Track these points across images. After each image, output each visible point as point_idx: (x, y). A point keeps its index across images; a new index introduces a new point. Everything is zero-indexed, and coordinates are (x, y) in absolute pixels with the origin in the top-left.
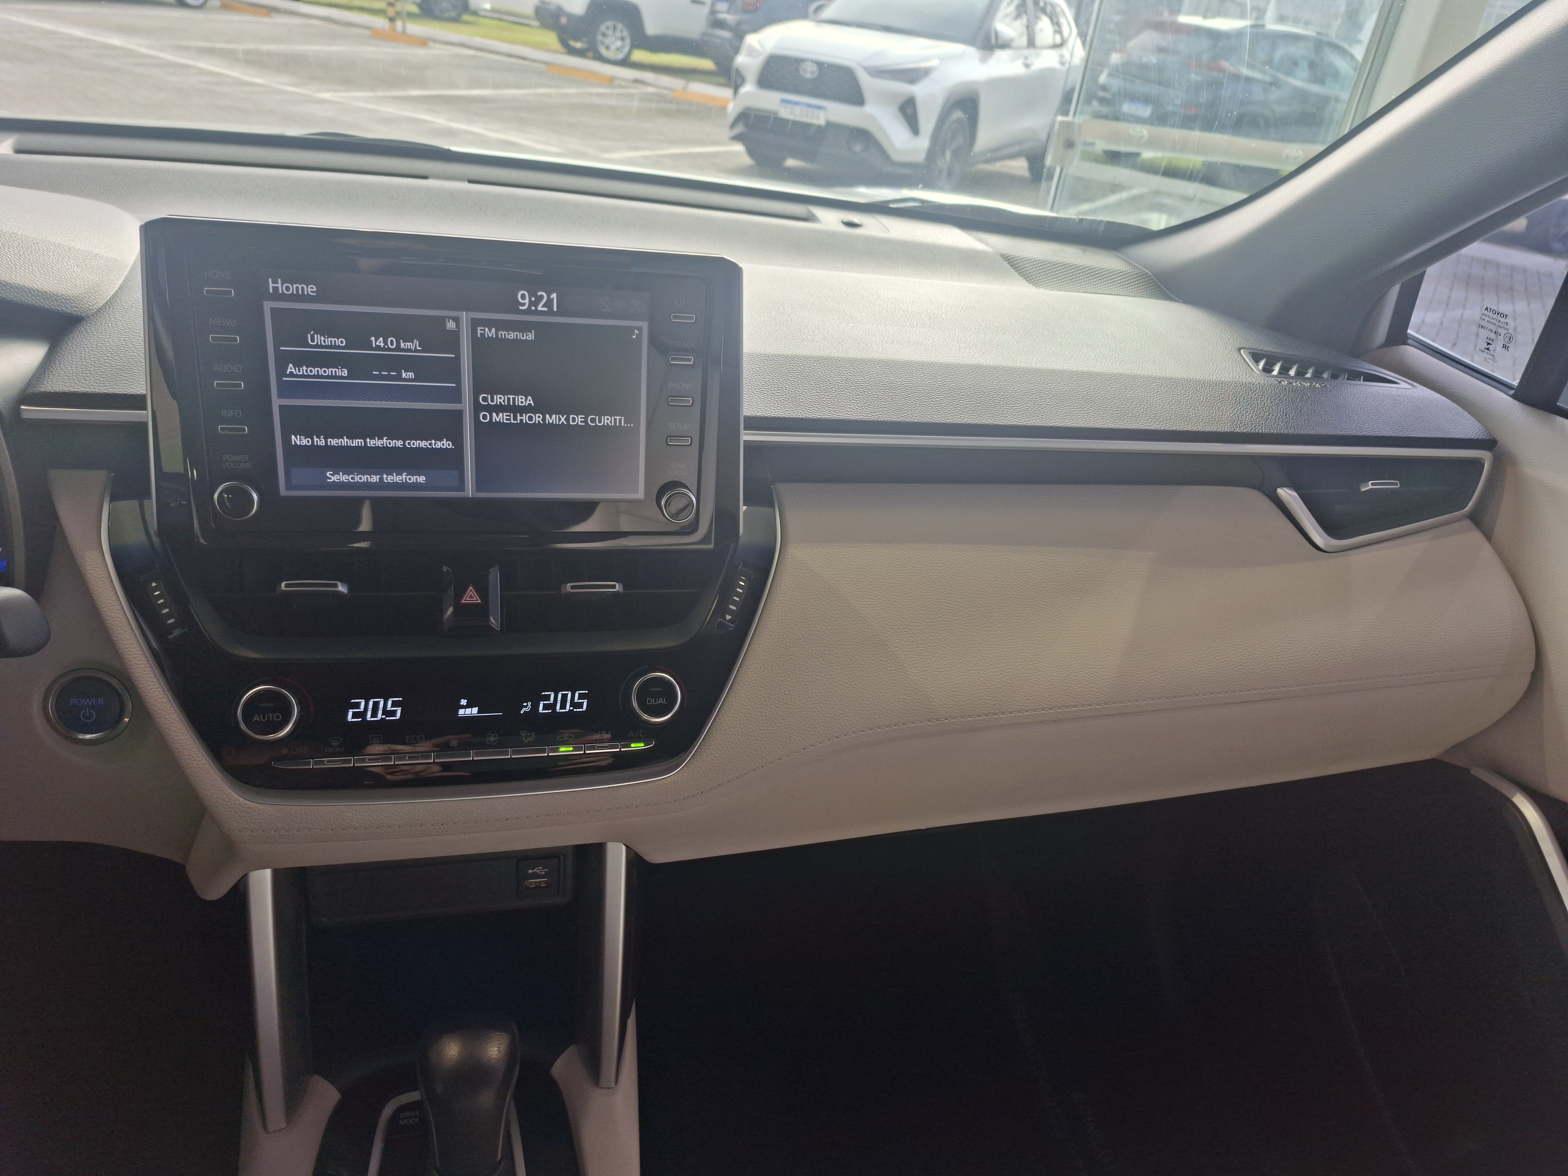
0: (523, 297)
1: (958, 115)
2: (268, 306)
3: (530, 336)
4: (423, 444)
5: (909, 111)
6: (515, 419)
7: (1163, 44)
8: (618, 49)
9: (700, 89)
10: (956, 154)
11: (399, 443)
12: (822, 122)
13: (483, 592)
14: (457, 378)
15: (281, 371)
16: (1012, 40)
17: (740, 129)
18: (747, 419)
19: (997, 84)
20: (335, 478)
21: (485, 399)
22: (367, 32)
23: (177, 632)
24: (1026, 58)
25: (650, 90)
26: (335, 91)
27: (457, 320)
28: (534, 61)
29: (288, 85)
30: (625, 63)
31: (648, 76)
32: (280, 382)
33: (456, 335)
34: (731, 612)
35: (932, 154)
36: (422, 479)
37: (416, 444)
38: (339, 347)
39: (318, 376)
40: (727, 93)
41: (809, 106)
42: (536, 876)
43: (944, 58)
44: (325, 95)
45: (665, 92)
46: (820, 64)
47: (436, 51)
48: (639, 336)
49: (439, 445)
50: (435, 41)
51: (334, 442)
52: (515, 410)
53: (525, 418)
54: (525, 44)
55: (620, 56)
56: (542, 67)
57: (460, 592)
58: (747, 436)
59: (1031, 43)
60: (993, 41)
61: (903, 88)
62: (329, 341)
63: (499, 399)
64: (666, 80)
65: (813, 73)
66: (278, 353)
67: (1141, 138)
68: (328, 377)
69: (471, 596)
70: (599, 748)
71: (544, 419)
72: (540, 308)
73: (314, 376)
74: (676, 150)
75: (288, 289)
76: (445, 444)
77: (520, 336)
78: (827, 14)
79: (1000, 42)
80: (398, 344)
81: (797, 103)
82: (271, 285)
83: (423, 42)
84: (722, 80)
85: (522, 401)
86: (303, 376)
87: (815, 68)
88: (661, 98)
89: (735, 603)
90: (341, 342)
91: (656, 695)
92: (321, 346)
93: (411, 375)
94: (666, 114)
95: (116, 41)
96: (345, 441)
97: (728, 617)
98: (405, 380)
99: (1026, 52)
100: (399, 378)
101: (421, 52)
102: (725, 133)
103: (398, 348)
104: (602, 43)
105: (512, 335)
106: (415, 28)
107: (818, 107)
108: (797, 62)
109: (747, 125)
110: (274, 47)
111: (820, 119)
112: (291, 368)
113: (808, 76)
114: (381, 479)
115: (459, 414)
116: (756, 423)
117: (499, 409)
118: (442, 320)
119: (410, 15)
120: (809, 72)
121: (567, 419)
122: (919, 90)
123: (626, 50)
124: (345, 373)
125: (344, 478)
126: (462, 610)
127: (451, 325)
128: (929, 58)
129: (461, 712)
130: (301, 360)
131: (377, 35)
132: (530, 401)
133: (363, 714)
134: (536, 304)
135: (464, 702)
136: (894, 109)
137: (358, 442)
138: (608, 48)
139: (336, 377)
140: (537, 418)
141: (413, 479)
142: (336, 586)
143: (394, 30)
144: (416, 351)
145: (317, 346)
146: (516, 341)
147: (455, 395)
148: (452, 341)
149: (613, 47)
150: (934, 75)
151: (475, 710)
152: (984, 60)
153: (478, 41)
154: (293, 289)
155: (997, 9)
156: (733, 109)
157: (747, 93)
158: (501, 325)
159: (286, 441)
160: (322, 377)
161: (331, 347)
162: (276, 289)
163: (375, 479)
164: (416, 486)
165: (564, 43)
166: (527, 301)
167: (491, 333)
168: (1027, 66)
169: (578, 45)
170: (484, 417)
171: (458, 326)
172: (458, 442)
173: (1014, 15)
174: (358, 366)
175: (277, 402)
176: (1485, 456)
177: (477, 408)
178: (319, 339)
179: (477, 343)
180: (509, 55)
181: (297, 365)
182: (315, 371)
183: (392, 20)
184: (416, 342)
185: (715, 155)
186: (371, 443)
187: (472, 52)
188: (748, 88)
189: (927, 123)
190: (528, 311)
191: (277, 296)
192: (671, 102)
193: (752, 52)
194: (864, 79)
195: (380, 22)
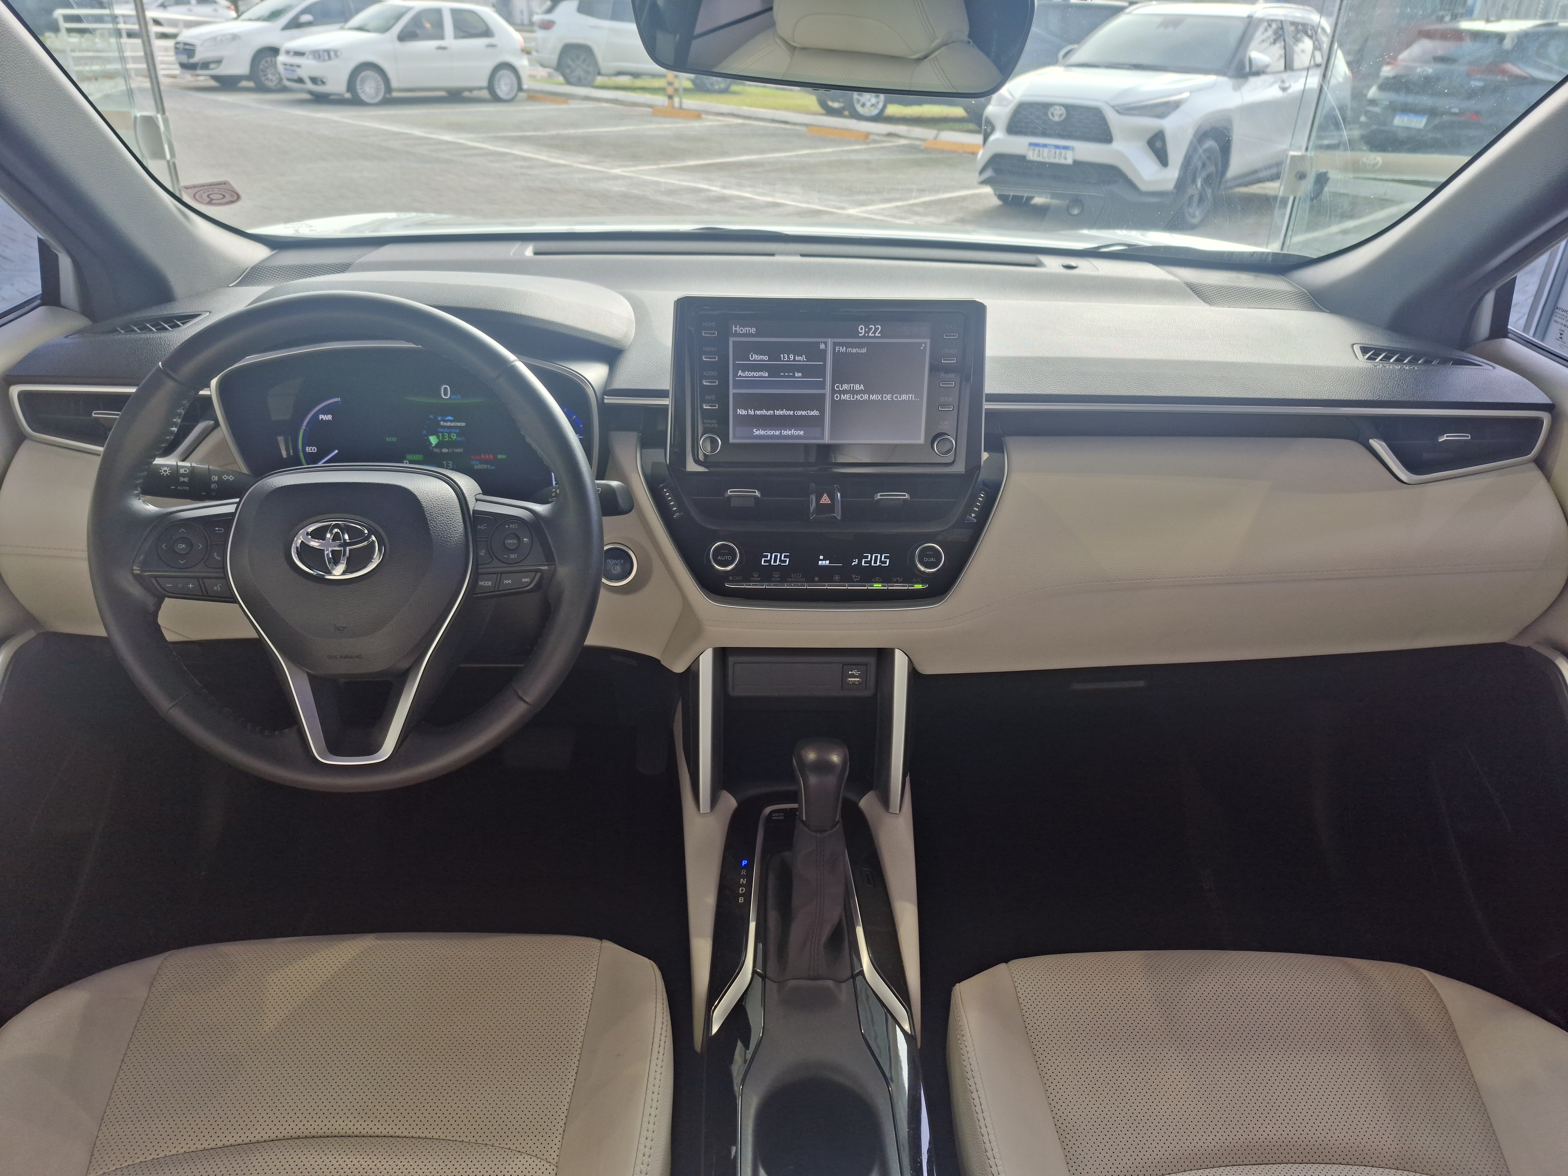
0: (862, 329)
1: (1210, 143)
2: (731, 340)
3: (864, 351)
4: (804, 413)
5: (1158, 144)
6: (853, 398)
7: (1440, 53)
8: (873, 105)
9: (951, 137)
10: (1207, 180)
11: (791, 413)
12: (1069, 161)
13: (832, 497)
14: (823, 375)
15: (735, 374)
16: (1267, 66)
17: (989, 173)
18: (987, 395)
19: (1251, 110)
20: (757, 433)
21: (838, 387)
22: (650, 110)
23: (677, 514)
24: (1283, 81)
25: (903, 142)
26: (626, 166)
27: (826, 343)
28: (795, 124)
29: (587, 164)
30: (880, 118)
31: (901, 129)
32: (734, 380)
33: (824, 351)
34: (975, 512)
35: (1181, 184)
36: (802, 433)
37: (800, 413)
38: (765, 361)
39: (753, 377)
40: (978, 139)
41: (1057, 147)
42: (853, 676)
43: (1193, 91)
44: (618, 171)
45: (918, 143)
46: (1067, 107)
47: (709, 122)
48: (925, 348)
49: (812, 413)
50: (708, 113)
51: (758, 413)
52: (853, 392)
53: (859, 397)
54: (787, 109)
55: (875, 112)
56: (803, 129)
57: (819, 498)
58: (987, 406)
59: (1288, 66)
60: (1247, 69)
61: (1152, 123)
62: (760, 357)
63: (845, 387)
64: (918, 131)
65: (1061, 115)
66: (734, 364)
67: (1375, 165)
68: (758, 377)
69: (825, 500)
70: (897, 586)
71: (869, 398)
72: (870, 335)
73: (751, 377)
74: (927, 198)
75: (742, 330)
76: (815, 413)
77: (858, 351)
78: (1075, 58)
79: (1254, 69)
80: (794, 358)
81: (1045, 146)
82: (734, 329)
83: (697, 115)
84: (972, 126)
85: (857, 387)
86: (746, 377)
87: (1063, 111)
88: (913, 149)
89: (977, 507)
90: (766, 358)
91: (929, 556)
92: (756, 361)
93: (800, 374)
94: (918, 163)
95: (447, 137)
96: (764, 412)
97: (973, 515)
98: (797, 377)
99: (1285, 76)
100: (794, 376)
101: (696, 125)
102: (975, 177)
103: (794, 360)
104: (858, 101)
105: (854, 351)
106: (691, 103)
107: (1066, 148)
108: (1046, 106)
109: (995, 170)
110: (572, 131)
111: (1068, 159)
112: (740, 373)
113: (1056, 119)
114: (781, 433)
115: (824, 395)
116: (992, 398)
117: (845, 392)
118: (818, 344)
119: (686, 90)
120: (1057, 115)
121: (882, 397)
122: (1169, 124)
123: (880, 105)
124: (767, 375)
125: (762, 432)
126: (821, 508)
127: (822, 346)
128: (1180, 92)
129: (820, 562)
130: (745, 368)
131: (658, 112)
132: (862, 387)
133: (769, 561)
134: (868, 332)
135: (821, 557)
136: (1143, 144)
137: (770, 412)
138: (863, 105)
139: (762, 377)
140: (866, 397)
141: (797, 433)
142: (755, 492)
143: (673, 107)
144: (804, 361)
145: (754, 361)
146: (856, 353)
147: (822, 385)
148: (822, 355)
149: (868, 104)
150: (1182, 108)
151: (828, 562)
152: (1237, 88)
153: (745, 110)
154: (744, 330)
155: (1251, 38)
156: (983, 156)
157: (996, 140)
158: (848, 345)
159: (735, 411)
160: (755, 377)
161: (761, 361)
162: (736, 331)
163: (778, 433)
164: (799, 437)
165: (823, 104)
166: (863, 331)
167: (842, 350)
168: (1284, 89)
169: (836, 105)
170: (837, 397)
171: (826, 347)
172: (822, 411)
173: (1272, 40)
174: (773, 371)
175: (732, 391)
176: (1546, 417)
177: (834, 392)
178: (755, 357)
179: (835, 355)
180: (773, 121)
181: (743, 371)
182: (752, 374)
183: (670, 97)
184: (804, 356)
185: (964, 198)
186: (777, 413)
187: (740, 121)
188: (998, 135)
189: (1176, 156)
190: (864, 337)
191: (737, 334)
192: (922, 151)
193: (1002, 101)
194: (1112, 117)
195: (660, 100)
